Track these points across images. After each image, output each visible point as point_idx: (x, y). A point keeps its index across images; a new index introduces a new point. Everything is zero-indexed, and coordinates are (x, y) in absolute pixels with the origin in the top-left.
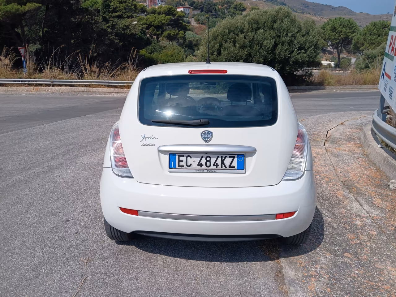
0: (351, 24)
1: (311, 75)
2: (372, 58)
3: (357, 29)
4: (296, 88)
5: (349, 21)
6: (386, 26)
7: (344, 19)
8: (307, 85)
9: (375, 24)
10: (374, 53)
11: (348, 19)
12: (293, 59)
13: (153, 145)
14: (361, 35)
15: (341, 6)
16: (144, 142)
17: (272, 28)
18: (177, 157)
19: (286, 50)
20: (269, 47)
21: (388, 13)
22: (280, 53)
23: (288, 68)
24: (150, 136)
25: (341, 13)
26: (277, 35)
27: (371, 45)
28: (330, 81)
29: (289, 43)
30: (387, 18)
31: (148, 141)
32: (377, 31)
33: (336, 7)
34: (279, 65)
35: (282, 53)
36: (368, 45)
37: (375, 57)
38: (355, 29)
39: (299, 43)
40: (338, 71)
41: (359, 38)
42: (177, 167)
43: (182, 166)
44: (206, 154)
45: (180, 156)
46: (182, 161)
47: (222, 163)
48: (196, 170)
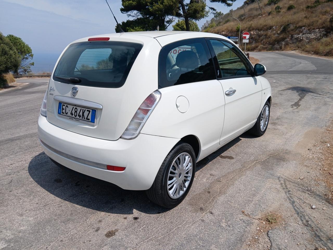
42: (61, 114)
43: (64, 113)
44: (75, 106)
45: (63, 105)
46: (64, 109)
47: (83, 115)
48: (70, 118)
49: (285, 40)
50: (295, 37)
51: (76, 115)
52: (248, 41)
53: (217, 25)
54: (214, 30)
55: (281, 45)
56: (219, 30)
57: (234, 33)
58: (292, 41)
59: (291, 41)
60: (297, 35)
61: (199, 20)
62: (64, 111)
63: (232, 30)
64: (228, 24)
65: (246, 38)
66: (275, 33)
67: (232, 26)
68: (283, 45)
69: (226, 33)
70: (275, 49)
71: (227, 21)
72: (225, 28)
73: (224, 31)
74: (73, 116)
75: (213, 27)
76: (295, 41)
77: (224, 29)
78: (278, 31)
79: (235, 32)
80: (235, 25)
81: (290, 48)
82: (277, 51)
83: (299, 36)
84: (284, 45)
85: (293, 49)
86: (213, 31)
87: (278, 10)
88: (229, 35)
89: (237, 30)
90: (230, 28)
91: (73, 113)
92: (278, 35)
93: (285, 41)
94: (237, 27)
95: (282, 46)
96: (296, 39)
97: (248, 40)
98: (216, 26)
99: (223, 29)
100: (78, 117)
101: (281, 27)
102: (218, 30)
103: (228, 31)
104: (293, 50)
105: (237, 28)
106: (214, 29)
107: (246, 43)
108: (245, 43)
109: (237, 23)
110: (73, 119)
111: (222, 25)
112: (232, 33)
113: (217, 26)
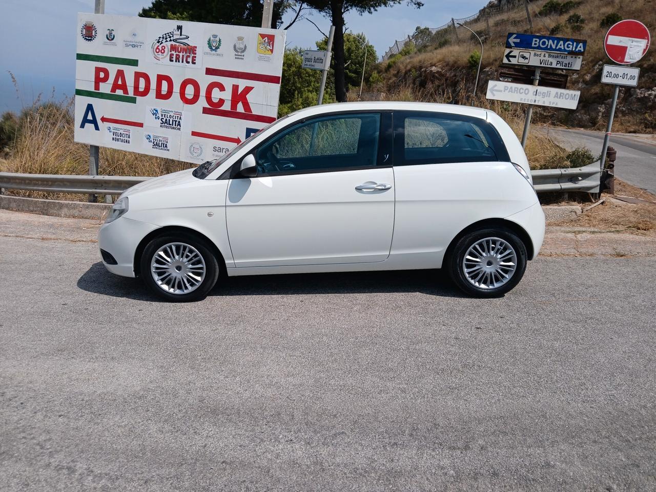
49: (606, 102)
50: (639, 96)
52: (632, 78)
53: (420, 51)
54: (412, 60)
55: (593, 114)
56: (424, 61)
57: (460, 71)
58: (629, 105)
59: (624, 107)
60: (643, 89)
61: (372, 9)
63: (455, 62)
64: (444, 50)
65: (627, 59)
66: (576, 78)
67: (455, 54)
68: (600, 114)
69: (440, 70)
70: (576, 122)
71: (443, 44)
72: (439, 57)
73: (434, 65)
75: (409, 54)
76: (635, 106)
77: (435, 60)
78: (585, 74)
79: (463, 68)
80: (465, 52)
81: (622, 124)
82: (582, 129)
83: (650, 95)
84: (603, 114)
85: (632, 130)
86: (409, 62)
87: (576, 24)
88: (447, 76)
89: (470, 62)
90: (451, 59)
92: (584, 86)
93: (605, 104)
94: (472, 57)
95: (597, 118)
96: (639, 100)
97: (636, 72)
98: (416, 53)
99: (433, 59)
101: (594, 66)
102: (420, 62)
103: (445, 64)
104: (630, 132)
105: (470, 59)
106: (411, 58)
107: (621, 86)
108: (614, 86)
109: (468, 48)
111: (431, 51)
112: (455, 70)
113: (418, 53)
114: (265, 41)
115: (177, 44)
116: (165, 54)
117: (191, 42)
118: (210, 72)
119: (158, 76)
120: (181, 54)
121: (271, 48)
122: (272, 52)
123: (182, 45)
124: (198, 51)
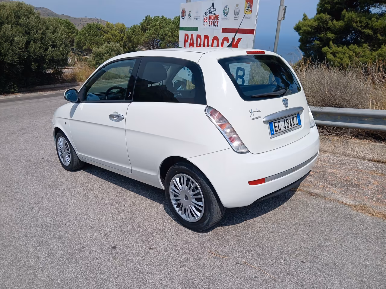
0: (69, 25)
1: (61, 73)
2: (100, 56)
3: (75, 30)
4: (52, 86)
5: (67, 22)
6: (100, 28)
7: (61, 19)
8: (62, 83)
9: (90, 26)
10: (101, 51)
11: (65, 19)
12: (48, 57)
13: (259, 117)
14: (81, 35)
15: (42, 7)
16: (253, 117)
17: (18, 24)
18: (273, 124)
19: (40, 48)
20: (22, 45)
21: (86, 17)
22: (34, 51)
23: (45, 66)
24: (256, 110)
25: (44, 14)
26: (26, 32)
27: (92, 44)
28: (82, 77)
29: (41, 40)
30: (86, 21)
31: (256, 115)
32: (94, 33)
33: (38, 8)
34: (35, 64)
35: (36, 51)
36: (90, 44)
37: (103, 55)
38: (74, 29)
39: (50, 40)
40: (67, 69)
41: (80, 38)
42: (275, 133)
43: (277, 131)
44: (286, 117)
45: (274, 123)
46: (276, 127)
47: (293, 122)
48: (284, 132)
51: (288, 126)
62: (277, 129)
74: (287, 128)
91: (286, 126)
100: (290, 127)
110: (286, 132)
114: (248, 5)
115: (212, 15)
116: (207, 22)
117: (217, 13)
118: (224, 30)
119: (205, 36)
120: (213, 21)
121: (251, 10)
122: (251, 12)
123: (213, 15)
124: (220, 18)
